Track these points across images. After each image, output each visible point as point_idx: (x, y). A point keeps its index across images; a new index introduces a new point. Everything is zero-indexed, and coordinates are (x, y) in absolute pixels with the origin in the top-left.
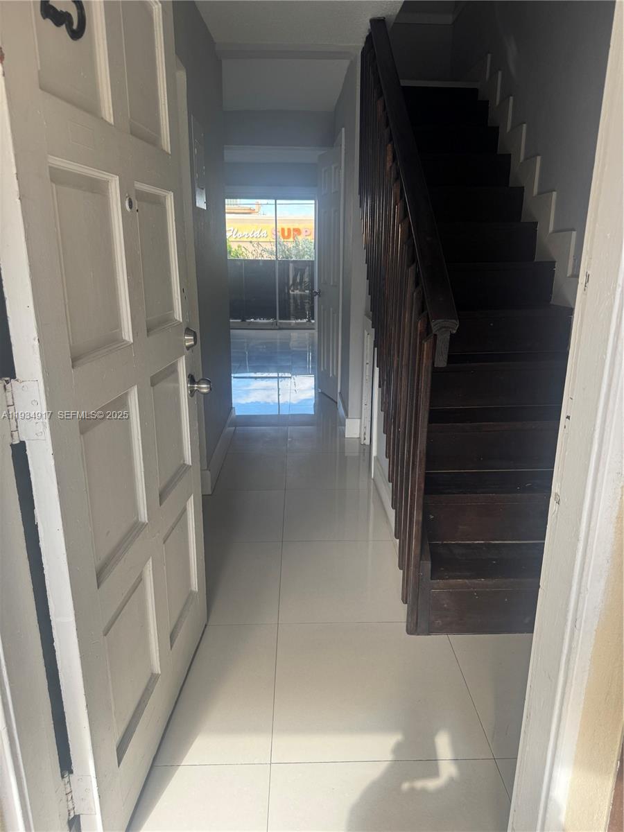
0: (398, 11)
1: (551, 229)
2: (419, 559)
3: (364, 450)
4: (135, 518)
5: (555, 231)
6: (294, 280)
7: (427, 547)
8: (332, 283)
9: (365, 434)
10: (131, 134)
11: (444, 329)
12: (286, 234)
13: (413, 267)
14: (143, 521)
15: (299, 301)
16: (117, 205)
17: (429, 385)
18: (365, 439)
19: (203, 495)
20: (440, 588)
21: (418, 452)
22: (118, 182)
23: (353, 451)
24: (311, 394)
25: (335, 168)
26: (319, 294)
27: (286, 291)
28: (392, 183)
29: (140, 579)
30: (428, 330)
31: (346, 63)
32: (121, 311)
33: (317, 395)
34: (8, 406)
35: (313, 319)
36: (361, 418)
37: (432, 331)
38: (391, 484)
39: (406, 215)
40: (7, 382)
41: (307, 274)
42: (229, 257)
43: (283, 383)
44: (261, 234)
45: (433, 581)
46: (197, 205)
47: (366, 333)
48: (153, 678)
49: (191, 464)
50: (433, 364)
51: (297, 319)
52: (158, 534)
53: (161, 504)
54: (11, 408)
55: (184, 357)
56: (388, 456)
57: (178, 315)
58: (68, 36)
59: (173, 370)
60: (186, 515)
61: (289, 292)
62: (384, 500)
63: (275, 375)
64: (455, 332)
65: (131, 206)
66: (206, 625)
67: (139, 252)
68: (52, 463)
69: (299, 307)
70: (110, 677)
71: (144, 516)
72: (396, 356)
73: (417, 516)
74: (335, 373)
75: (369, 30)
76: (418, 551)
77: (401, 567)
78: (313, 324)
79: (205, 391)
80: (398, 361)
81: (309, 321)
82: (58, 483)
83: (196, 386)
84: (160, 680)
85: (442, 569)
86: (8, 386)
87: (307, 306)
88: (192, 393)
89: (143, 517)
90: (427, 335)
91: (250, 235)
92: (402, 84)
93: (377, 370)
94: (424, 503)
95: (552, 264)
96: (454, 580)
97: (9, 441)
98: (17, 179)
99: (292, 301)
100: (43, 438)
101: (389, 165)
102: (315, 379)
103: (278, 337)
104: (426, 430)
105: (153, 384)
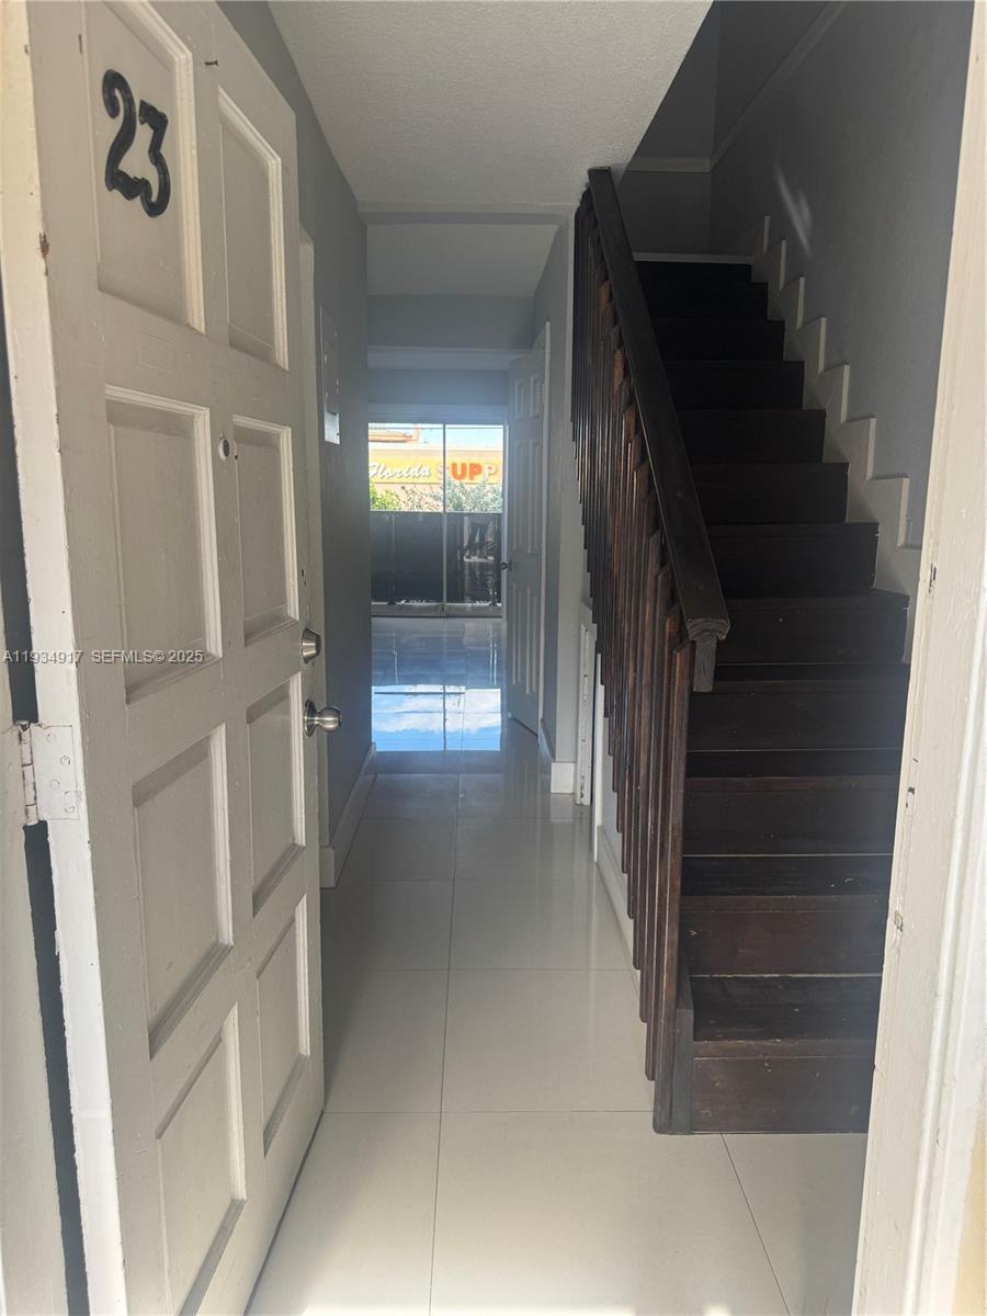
0: (630, 159)
1: (870, 474)
2: (673, 1007)
3: (582, 813)
4: (214, 938)
5: (877, 477)
6: (472, 538)
7: (687, 987)
8: (529, 552)
9: (582, 788)
10: (232, 345)
11: (707, 633)
12: (459, 472)
13: (656, 536)
14: (226, 942)
15: (478, 573)
16: (206, 451)
17: (686, 720)
18: (582, 796)
19: (321, 889)
20: (708, 1055)
21: (670, 829)
22: (208, 418)
23: (561, 816)
24: (496, 720)
25: (535, 382)
26: (509, 566)
27: (459, 558)
28: (622, 409)
29: (218, 1041)
30: (681, 634)
31: (553, 229)
32: (206, 610)
33: (505, 723)
34: (24, 765)
35: (499, 601)
36: (575, 762)
37: (687, 636)
38: (626, 876)
39: (644, 457)
40: (24, 728)
41: (490, 530)
42: (374, 508)
43: (450, 702)
44: (421, 472)
45: (697, 1043)
46: (327, 438)
47: (583, 628)
48: (235, 1207)
49: (304, 844)
50: (691, 687)
51: (474, 599)
52: (248, 964)
53: (254, 914)
54: (28, 770)
55: (300, 674)
56: (620, 828)
57: (293, 610)
58: (143, 210)
59: (281, 696)
60: (295, 928)
61: (462, 560)
62: (614, 899)
63: (438, 688)
64: (724, 637)
65: (226, 452)
66: (323, 1113)
67: (237, 520)
68: (87, 855)
69: (478, 582)
70: (163, 1209)
71: (227, 934)
72: (631, 669)
73: (670, 934)
74: (534, 689)
75: (587, 184)
76: (673, 993)
77: (644, 1017)
78: (499, 609)
79: (331, 726)
80: (635, 679)
81: (494, 604)
82: (95, 889)
83: (316, 718)
84: (245, 1210)
85: (712, 1022)
86: (25, 734)
87: (491, 581)
88: (311, 730)
89: (225, 936)
90: (681, 641)
91: (404, 472)
92: (636, 259)
93: (601, 689)
94: (681, 910)
95: (873, 527)
96: (732, 1042)
97: (22, 821)
98: (58, 422)
99: (467, 572)
100: (74, 815)
101: (618, 380)
102: (502, 693)
103: (445, 630)
104: (682, 791)
105: (250, 721)
